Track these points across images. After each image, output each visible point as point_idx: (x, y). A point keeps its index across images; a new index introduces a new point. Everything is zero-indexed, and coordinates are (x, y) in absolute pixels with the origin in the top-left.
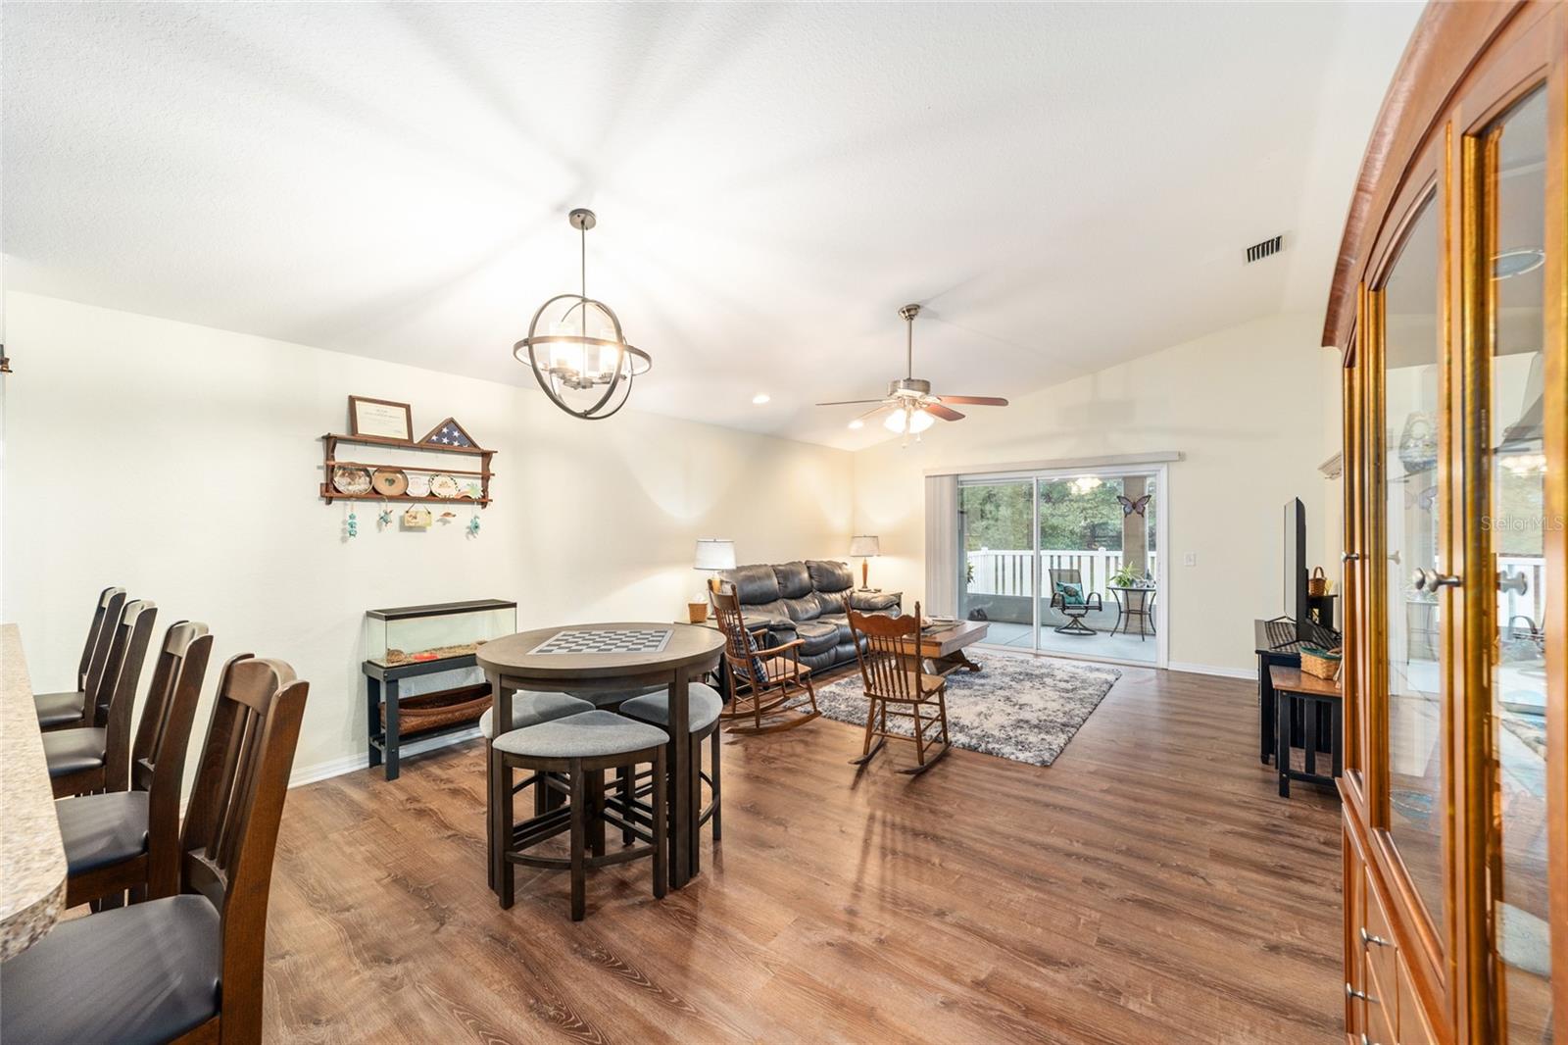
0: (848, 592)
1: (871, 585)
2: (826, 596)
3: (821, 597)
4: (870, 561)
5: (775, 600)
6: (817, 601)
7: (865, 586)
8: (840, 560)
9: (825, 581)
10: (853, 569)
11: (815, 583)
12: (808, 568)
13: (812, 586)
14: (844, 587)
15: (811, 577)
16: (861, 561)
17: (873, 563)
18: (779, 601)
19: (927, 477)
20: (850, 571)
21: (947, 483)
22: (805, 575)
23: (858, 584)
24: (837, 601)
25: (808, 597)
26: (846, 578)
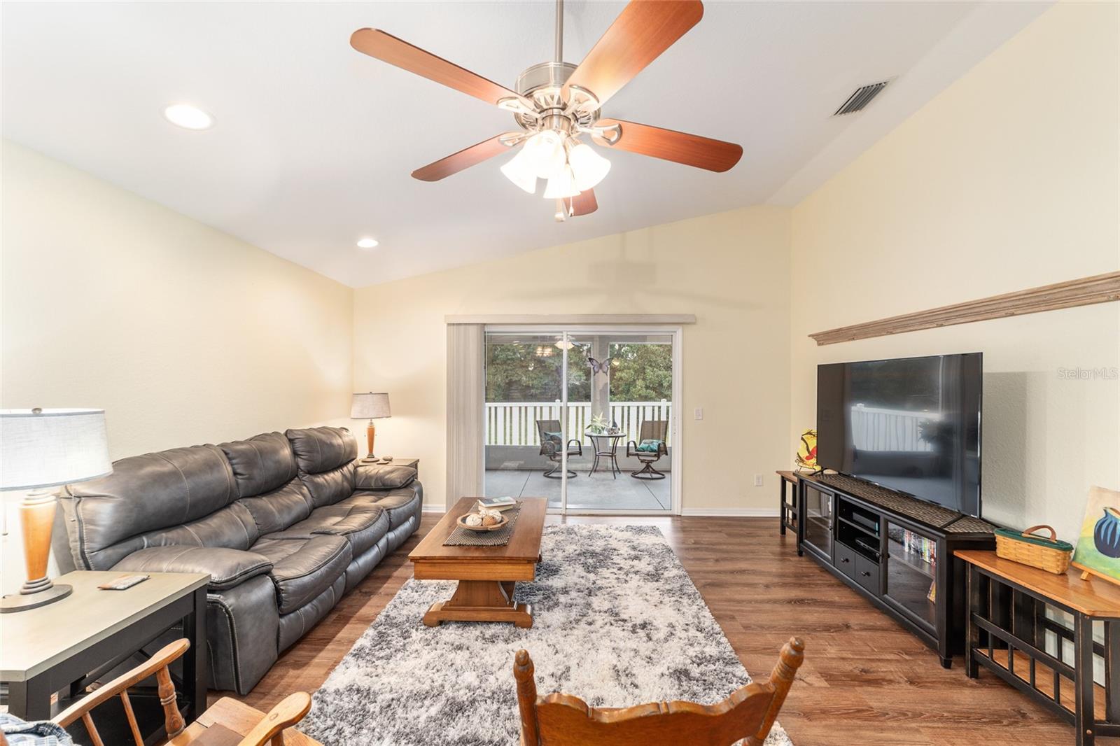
0: (350, 466)
1: (379, 454)
2: (320, 479)
3: (313, 482)
4: (377, 423)
5: (227, 505)
6: (305, 490)
7: (371, 455)
8: (336, 424)
9: (319, 458)
10: (356, 434)
11: (302, 463)
12: (291, 441)
13: (298, 467)
14: (345, 461)
15: (295, 454)
16: (365, 425)
17: (381, 426)
18: (235, 507)
19: (449, 325)
20: (352, 438)
21: (473, 333)
22: (286, 452)
23: (362, 454)
24: (336, 482)
25: (290, 487)
26: (348, 449)
